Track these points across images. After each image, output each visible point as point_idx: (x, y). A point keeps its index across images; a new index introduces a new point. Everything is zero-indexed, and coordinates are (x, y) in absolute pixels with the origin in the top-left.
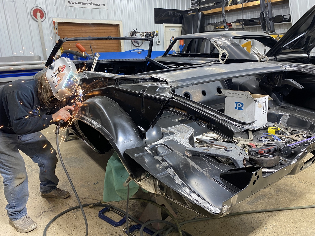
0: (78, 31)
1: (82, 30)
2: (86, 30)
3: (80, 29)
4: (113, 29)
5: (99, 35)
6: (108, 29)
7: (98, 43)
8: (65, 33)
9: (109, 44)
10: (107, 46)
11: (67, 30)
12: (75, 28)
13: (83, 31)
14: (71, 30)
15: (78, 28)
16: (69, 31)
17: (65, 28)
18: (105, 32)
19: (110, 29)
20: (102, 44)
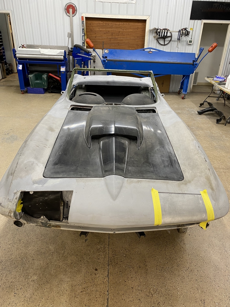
0: (105, 25)
2: (112, 25)
3: (107, 24)
4: (140, 24)
5: (125, 30)
6: (135, 24)
7: (122, 38)
8: (93, 27)
9: (133, 41)
10: (131, 42)
12: (102, 23)
13: (109, 25)
14: (99, 25)
15: (105, 23)
16: (96, 26)
17: (93, 22)
18: (132, 27)
19: (137, 24)
20: (126, 39)
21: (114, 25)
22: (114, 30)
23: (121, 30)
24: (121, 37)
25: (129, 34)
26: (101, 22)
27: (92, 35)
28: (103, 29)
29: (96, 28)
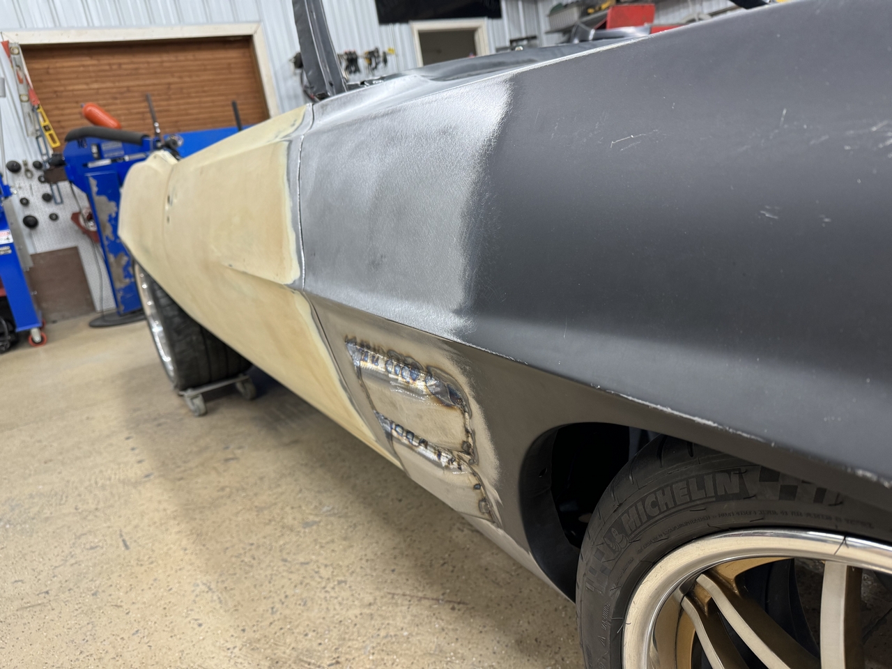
0: (106, 70)
1: (124, 66)
2: (136, 66)
3: (114, 64)
4: (233, 55)
5: (187, 79)
6: (217, 56)
7: (187, 106)
8: (63, 82)
11: (65, 70)
12: (94, 62)
13: (126, 69)
14: (83, 71)
15: (105, 62)
16: (75, 75)
17: (58, 65)
18: (209, 67)
19: (222, 56)
20: (201, 108)
21: (142, 66)
22: (148, 82)
23: (172, 80)
24: (181, 101)
25: (206, 89)
26: (88, 62)
27: (68, 111)
28: (103, 82)
29: (74, 84)
